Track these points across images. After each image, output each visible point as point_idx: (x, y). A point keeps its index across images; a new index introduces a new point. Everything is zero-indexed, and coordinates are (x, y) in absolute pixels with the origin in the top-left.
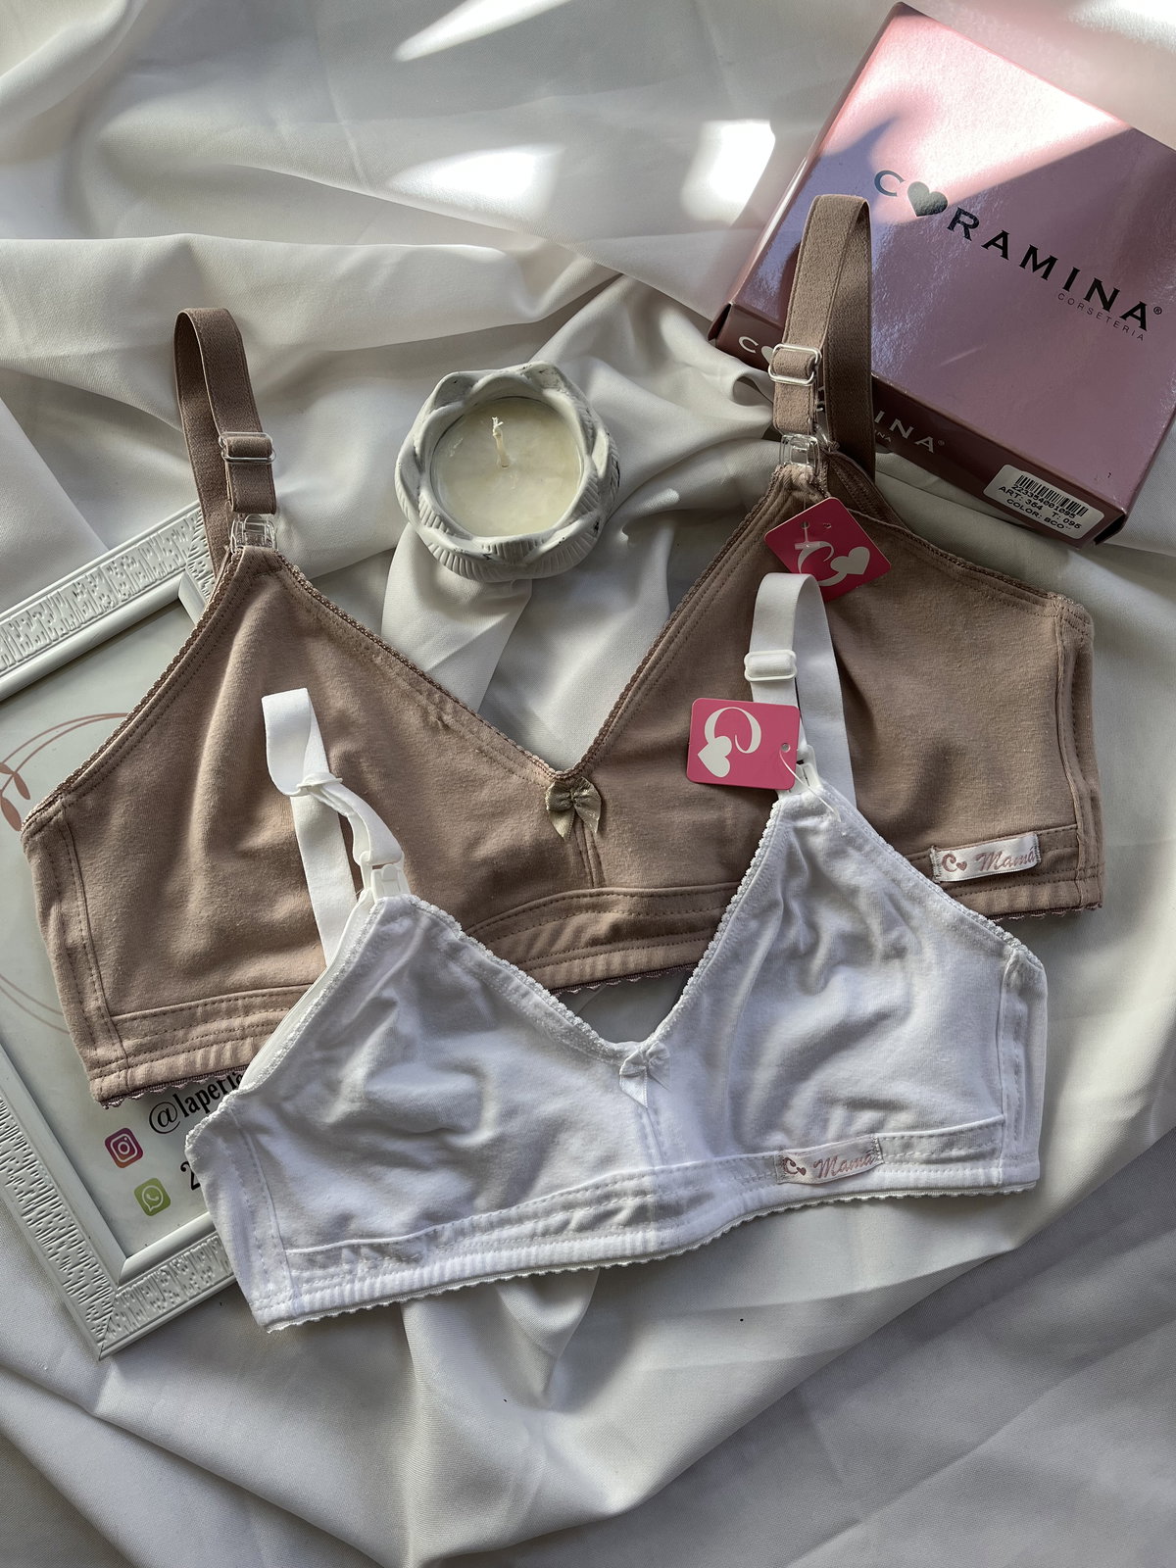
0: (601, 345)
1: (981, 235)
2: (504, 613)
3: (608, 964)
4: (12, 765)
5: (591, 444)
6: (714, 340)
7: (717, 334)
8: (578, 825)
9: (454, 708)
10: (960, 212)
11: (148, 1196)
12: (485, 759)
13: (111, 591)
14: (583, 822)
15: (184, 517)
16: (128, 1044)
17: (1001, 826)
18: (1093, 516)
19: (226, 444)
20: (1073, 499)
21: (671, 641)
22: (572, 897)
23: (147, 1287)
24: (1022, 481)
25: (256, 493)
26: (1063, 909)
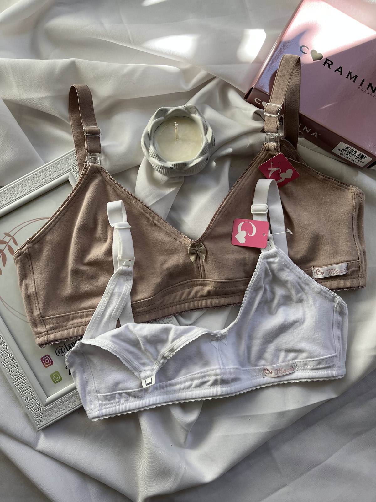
0: (208, 100)
1: (334, 67)
2: (175, 187)
3: (206, 303)
4: (12, 234)
5: (206, 132)
6: (246, 100)
7: (246, 97)
8: (198, 258)
9: (158, 218)
10: (327, 60)
11: (55, 377)
12: (168, 235)
13: (46, 177)
14: (199, 257)
15: (71, 153)
16: (48, 327)
17: (335, 260)
18: (368, 159)
19: (85, 130)
20: (362, 153)
21: (229, 199)
22: (194, 281)
23: (54, 407)
24: (346, 147)
25: (95, 146)
26: (354, 287)
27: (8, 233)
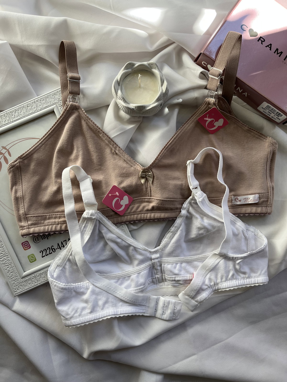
0: (166, 60)
1: (266, 43)
2: (135, 124)
3: (150, 216)
4: (7, 148)
5: (162, 84)
6: (195, 62)
7: (196, 60)
8: (147, 181)
9: (119, 149)
10: (261, 37)
11: (31, 258)
12: (125, 162)
13: (37, 107)
14: (148, 180)
15: (57, 90)
16: (29, 222)
17: (250, 192)
18: (284, 117)
19: (69, 76)
20: (280, 112)
21: (175, 139)
22: (143, 199)
23: (29, 280)
24: (268, 106)
25: (75, 89)
26: (263, 213)
27: (5, 146)
